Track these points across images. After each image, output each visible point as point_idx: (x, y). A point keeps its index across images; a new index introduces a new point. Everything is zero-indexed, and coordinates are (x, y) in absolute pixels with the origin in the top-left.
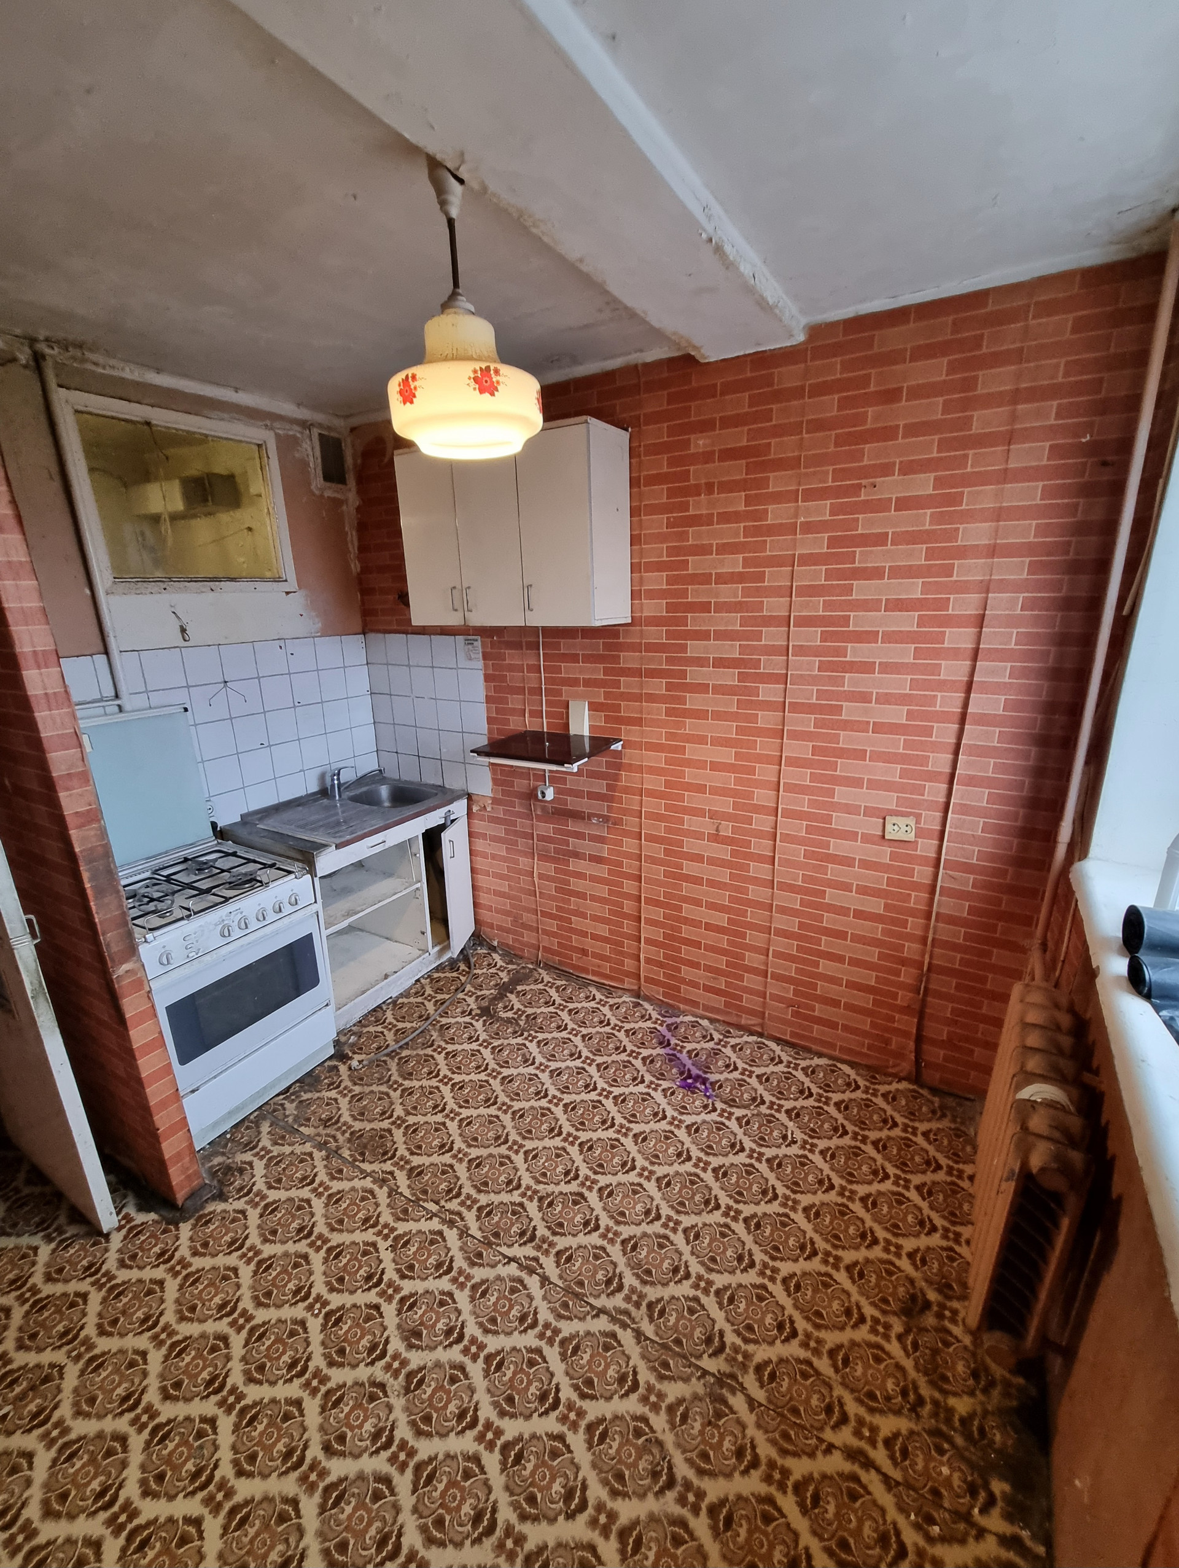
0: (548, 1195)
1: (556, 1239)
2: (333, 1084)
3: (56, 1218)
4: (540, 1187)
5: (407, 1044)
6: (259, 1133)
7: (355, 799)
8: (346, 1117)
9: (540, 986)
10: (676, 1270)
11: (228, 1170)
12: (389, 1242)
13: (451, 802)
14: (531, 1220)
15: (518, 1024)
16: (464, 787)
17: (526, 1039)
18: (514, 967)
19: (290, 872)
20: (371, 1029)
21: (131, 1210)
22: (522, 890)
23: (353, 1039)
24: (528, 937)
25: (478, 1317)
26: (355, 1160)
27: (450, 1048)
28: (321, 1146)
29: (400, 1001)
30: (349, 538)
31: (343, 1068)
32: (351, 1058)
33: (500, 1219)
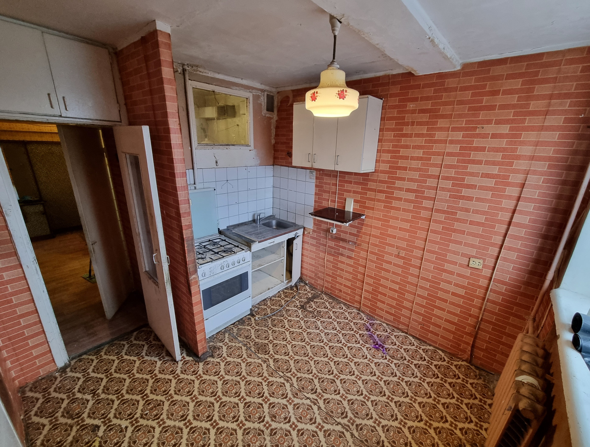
0: (322, 378)
1: (324, 394)
2: (249, 324)
3: (162, 353)
4: (319, 375)
5: (274, 314)
6: (225, 337)
7: (264, 224)
8: (253, 337)
9: (323, 301)
10: (367, 415)
11: (215, 347)
12: (266, 383)
13: (298, 230)
14: (315, 386)
15: (314, 314)
16: (303, 224)
17: (317, 319)
18: (314, 292)
19: (243, 250)
20: (262, 307)
21: (184, 355)
22: (320, 265)
23: (256, 309)
24: (320, 282)
25: (295, 415)
26: (256, 352)
27: (289, 318)
28: (245, 345)
29: (273, 298)
30: (272, 131)
31: (252, 319)
32: (255, 316)
33: (305, 383)
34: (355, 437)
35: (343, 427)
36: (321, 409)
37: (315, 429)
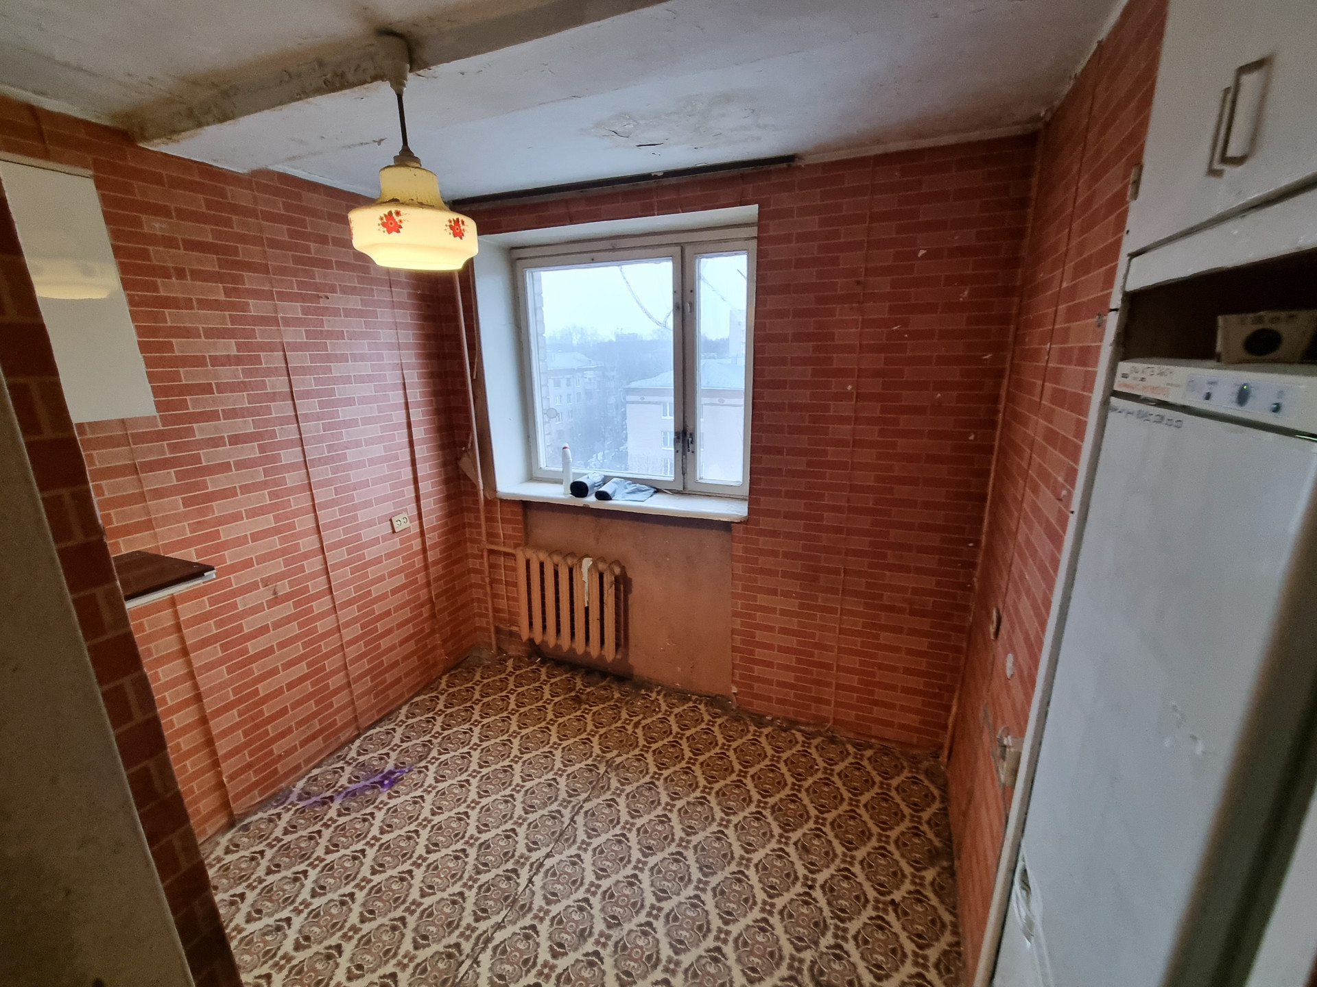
0: (476, 868)
1: (517, 854)
34: (589, 796)
35: (577, 813)
36: (551, 852)
37: (590, 853)
